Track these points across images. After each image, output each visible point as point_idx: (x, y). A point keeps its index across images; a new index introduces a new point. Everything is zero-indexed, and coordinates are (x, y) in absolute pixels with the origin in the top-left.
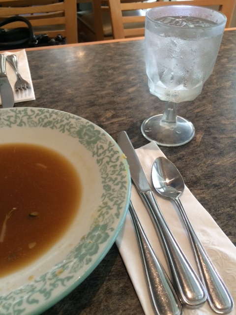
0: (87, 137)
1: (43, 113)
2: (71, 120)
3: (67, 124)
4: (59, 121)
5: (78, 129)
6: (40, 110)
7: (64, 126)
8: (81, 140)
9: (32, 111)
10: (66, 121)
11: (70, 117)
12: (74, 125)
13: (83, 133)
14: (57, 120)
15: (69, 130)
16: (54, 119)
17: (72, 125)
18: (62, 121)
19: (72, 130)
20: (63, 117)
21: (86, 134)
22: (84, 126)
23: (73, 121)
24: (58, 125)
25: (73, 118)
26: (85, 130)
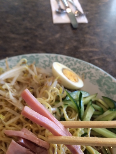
0: (106, 87)
1: (69, 61)
2: (91, 69)
3: (89, 73)
4: (82, 69)
5: (98, 78)
6: (67, 58)
7: (86, 73)
8: (100, 88)
9: (62, 58)
10: (87, 70)
11: (91, 67)
12: (95, 75)
13: (102, 83)
14: (80, 68)
15: (90, 78)
16: (78, 67)
17: (93, 74)
18: (84, 69)
19: (93, 78)
20: (85, 66)
21: (105, 84)
22: (103, 77)
23: (93, 71)
24: (81, 72)
25: (93, 68)
26: (104, 80)
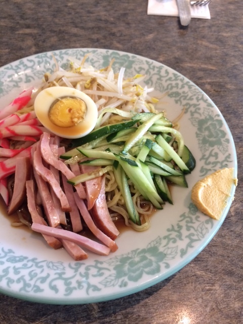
0: (207, 133)
1: (176, 79)
2: (201, 102)
3: (195, 105)
4: (188, 98)
5: (203, 117)
6: (175, 75)
7: (190, 106)
8: (198, 132)
9: (167, 72)
10: (194, 101)
11: (202, 98)
12: (201, 111)
13: (205, 126)
14: (186, 95)
15: (192, 114)
16: (184, 92)
17: (199, 109)
18: (191, 99)
19: (196, 115)
20: (195, 95)
21: (208, 129)
22: (211, 118)
23: (202, 105)
24: (184, 102)
25: (206, 101)
26: (209, 123)
